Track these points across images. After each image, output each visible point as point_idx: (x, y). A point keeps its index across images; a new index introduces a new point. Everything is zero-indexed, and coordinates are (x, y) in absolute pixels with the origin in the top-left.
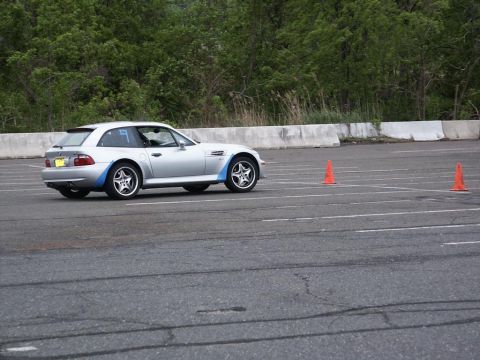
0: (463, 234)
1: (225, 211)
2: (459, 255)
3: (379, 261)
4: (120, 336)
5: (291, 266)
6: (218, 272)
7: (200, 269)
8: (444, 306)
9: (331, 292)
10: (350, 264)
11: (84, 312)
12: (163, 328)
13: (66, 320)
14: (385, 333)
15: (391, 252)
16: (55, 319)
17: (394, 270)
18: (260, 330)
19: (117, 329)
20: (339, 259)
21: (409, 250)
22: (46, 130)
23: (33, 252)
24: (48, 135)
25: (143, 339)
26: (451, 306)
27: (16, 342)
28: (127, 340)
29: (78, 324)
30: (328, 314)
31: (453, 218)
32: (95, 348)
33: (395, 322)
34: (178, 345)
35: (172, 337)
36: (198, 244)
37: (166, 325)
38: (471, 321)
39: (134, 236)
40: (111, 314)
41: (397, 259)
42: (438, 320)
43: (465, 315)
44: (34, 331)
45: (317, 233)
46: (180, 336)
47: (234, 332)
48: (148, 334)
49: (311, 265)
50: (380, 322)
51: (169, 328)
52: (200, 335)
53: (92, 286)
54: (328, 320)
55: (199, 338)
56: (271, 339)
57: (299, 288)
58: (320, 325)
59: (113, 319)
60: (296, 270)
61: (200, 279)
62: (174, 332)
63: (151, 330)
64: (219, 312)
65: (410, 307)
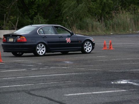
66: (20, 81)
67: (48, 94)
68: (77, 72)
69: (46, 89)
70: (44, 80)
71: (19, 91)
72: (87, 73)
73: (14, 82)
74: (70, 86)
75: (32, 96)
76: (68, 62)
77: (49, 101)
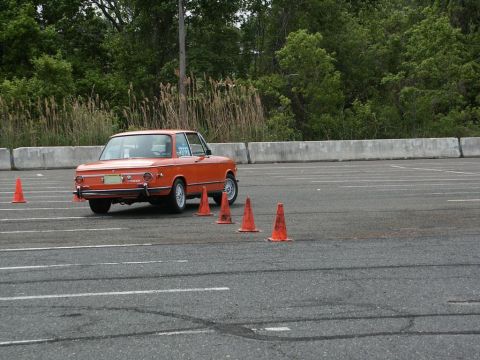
4: (368, 321)
11: (350, 296)
12: (409, 316)
13: (331, 304)
16: (323, 302)
19: (369, 314)
23: (345, 240)
25: (382, 325)
27: (275, 323)
28: (371, 326)
29: (337, 309)
32: (339, 332)
34: (411, 333)
35: (412, 325)
37: (412, 313)
40: (370, 300)
44: (298, 312)
47: (469, 323)
48: (392, 321)
51: (414, 316)
52: (437, 325)
53: (372, 273)
55: (435, 327)
59: (370, 306)
61: (468, 271)
62: (416, 320)
63: (397, 317)
64: (467, 303)
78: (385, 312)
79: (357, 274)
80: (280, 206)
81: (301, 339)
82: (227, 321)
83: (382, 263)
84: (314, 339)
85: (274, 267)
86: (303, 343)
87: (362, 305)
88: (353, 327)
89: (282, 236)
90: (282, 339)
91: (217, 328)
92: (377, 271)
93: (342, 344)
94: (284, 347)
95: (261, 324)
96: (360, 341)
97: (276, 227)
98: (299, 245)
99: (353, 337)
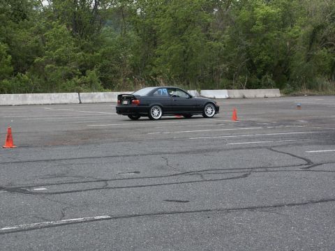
0: (236, 140)
1: (131, 129)
2: (234, 149)
3: (200, 151)
4: (84, 184)
5: (160, 153)
6: (128, 156)
7: (119, 154)
8: (227, 171)
9: (178, 165)
10: (187, 153)
11: (68, 173)
12: (103, 181)
13: (60, 177)
14: (201, 183)
15: (205, 147)
16: (56, 176)
17: (205, 155)
18: (146, 182)
19: (83, 180)
20: (182, 150)
21: (213, 147)
22: (52, 92)
23: (45, 146)
24: (53, 94)
25: (94, 185)
26: (230, 171)
27: (38, 186)
28: (87, 186)
29: (65, 178)
30: (176, 175)
31: (232, 133)
32: (72, 189)
33: (206, 178)
34: (110, 188)
35: (107, 185)
36: (119, 143)
37: (104, 179)
38: (238, 177)
39: (91, 140)
40: (79, 174)
41: (207, 151)
42: (224, 177)
43: (236, 175)
44: (45, 181)
45: (172, 139)
46: (111, 184)
47: (134, 182)
48: (97, 183)
49: (169, 153)
50: (198, 178)
51: (106, 181)
52: (120, 184)
53: (72, 162)
54: (177, 177)
56: (151, 186)
57: (164, 163)
58: (173, 180)
59: (81, 177)
60: (163, 155)
61: (120, 159)
62: (108, 182)
63: (98, 181)
64: (128, 174)
65: (212, 172)
66: (259, 138)
67: (288, 150)
68: (313, 131)
69: (287, 146)
70: (283, 137)
71: (260, 147)
72: (325, 132)
73: (254, 139)
74: (309, 144)
75: (274, 152)
76: (302, 121)
77: (291, 157)
78: (90, 180)
79: (64, 162)
80: (10, 129)
81: (56, 193)
82: (10, 187)
83: (73, 157)
84: (63, 193)
85: (17, 160)
86: (58, 195)
87: (76, 176)
88: (78, 187)
89: (11, 145)
90: (46, 194)
91: (8, 190)
92: (74, 161)
93: (78, 194)
94: (49, 197)
95: (29, 187)
96: (86, 193)
97: (7, 140)
98: (23, 149)
99: (81, 191)
